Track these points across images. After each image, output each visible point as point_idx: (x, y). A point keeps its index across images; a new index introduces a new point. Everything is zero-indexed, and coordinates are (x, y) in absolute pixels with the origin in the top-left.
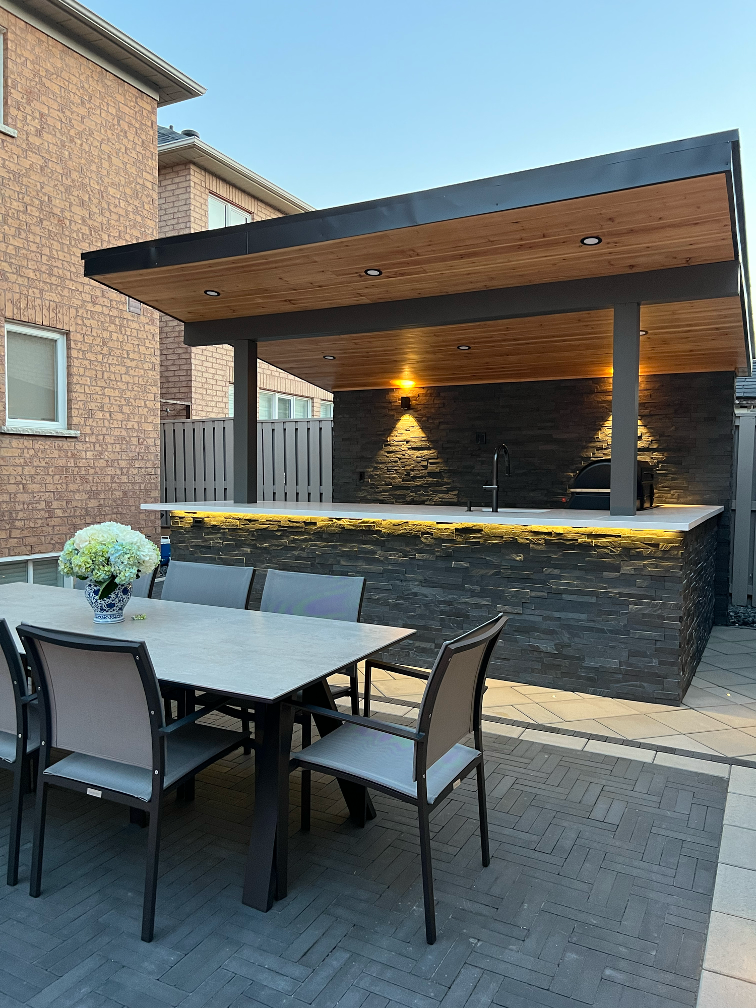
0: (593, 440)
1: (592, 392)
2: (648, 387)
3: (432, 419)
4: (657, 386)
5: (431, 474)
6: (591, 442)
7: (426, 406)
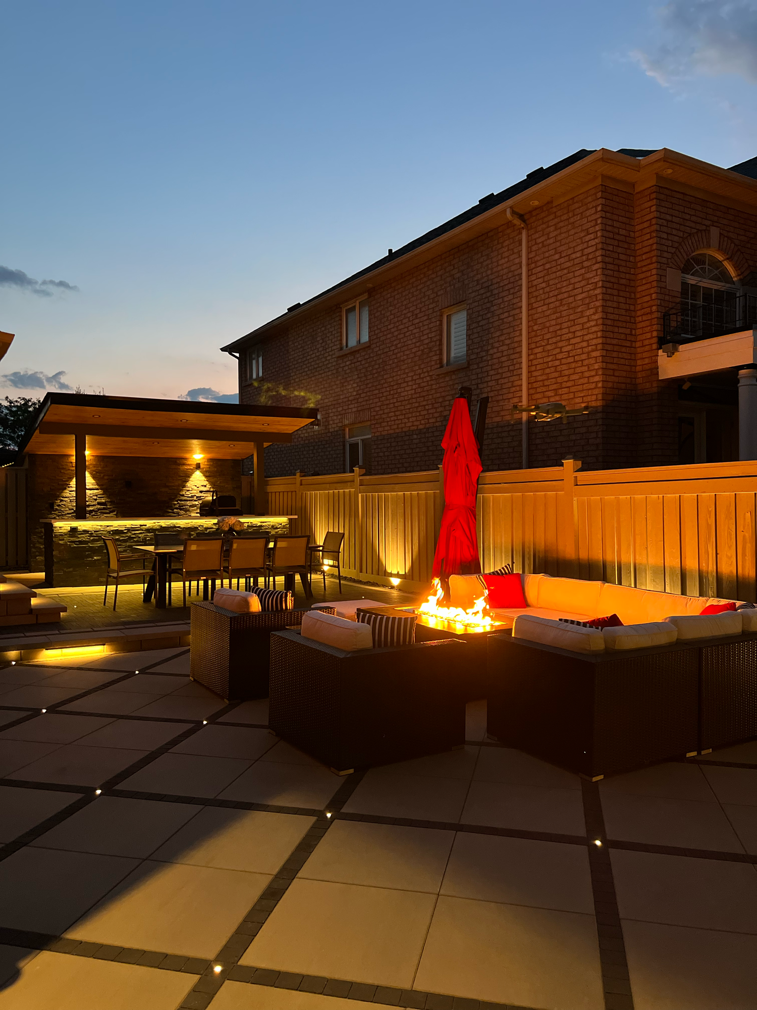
0: (184, 486)
1: (184, 464)
2: (208, 464)
3: (99, 473)
4: (212, 463)
5: (99, 504)
6: (184, 487)
7: (95, 466)
